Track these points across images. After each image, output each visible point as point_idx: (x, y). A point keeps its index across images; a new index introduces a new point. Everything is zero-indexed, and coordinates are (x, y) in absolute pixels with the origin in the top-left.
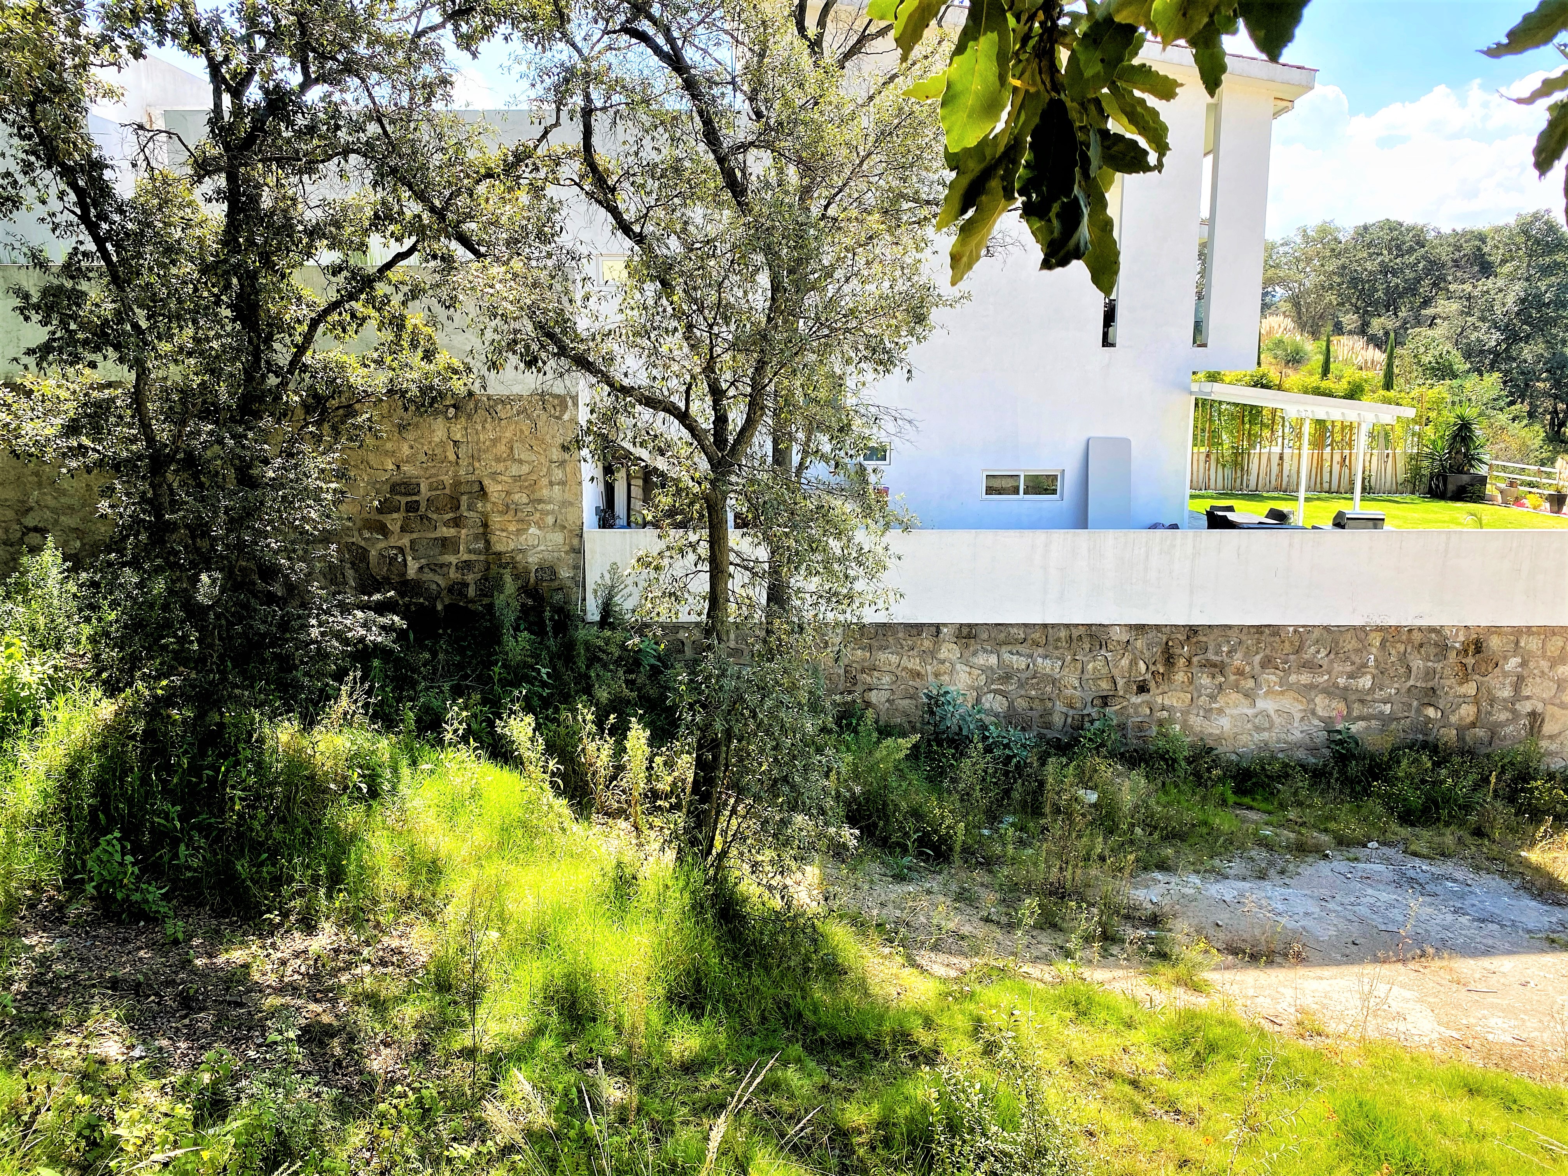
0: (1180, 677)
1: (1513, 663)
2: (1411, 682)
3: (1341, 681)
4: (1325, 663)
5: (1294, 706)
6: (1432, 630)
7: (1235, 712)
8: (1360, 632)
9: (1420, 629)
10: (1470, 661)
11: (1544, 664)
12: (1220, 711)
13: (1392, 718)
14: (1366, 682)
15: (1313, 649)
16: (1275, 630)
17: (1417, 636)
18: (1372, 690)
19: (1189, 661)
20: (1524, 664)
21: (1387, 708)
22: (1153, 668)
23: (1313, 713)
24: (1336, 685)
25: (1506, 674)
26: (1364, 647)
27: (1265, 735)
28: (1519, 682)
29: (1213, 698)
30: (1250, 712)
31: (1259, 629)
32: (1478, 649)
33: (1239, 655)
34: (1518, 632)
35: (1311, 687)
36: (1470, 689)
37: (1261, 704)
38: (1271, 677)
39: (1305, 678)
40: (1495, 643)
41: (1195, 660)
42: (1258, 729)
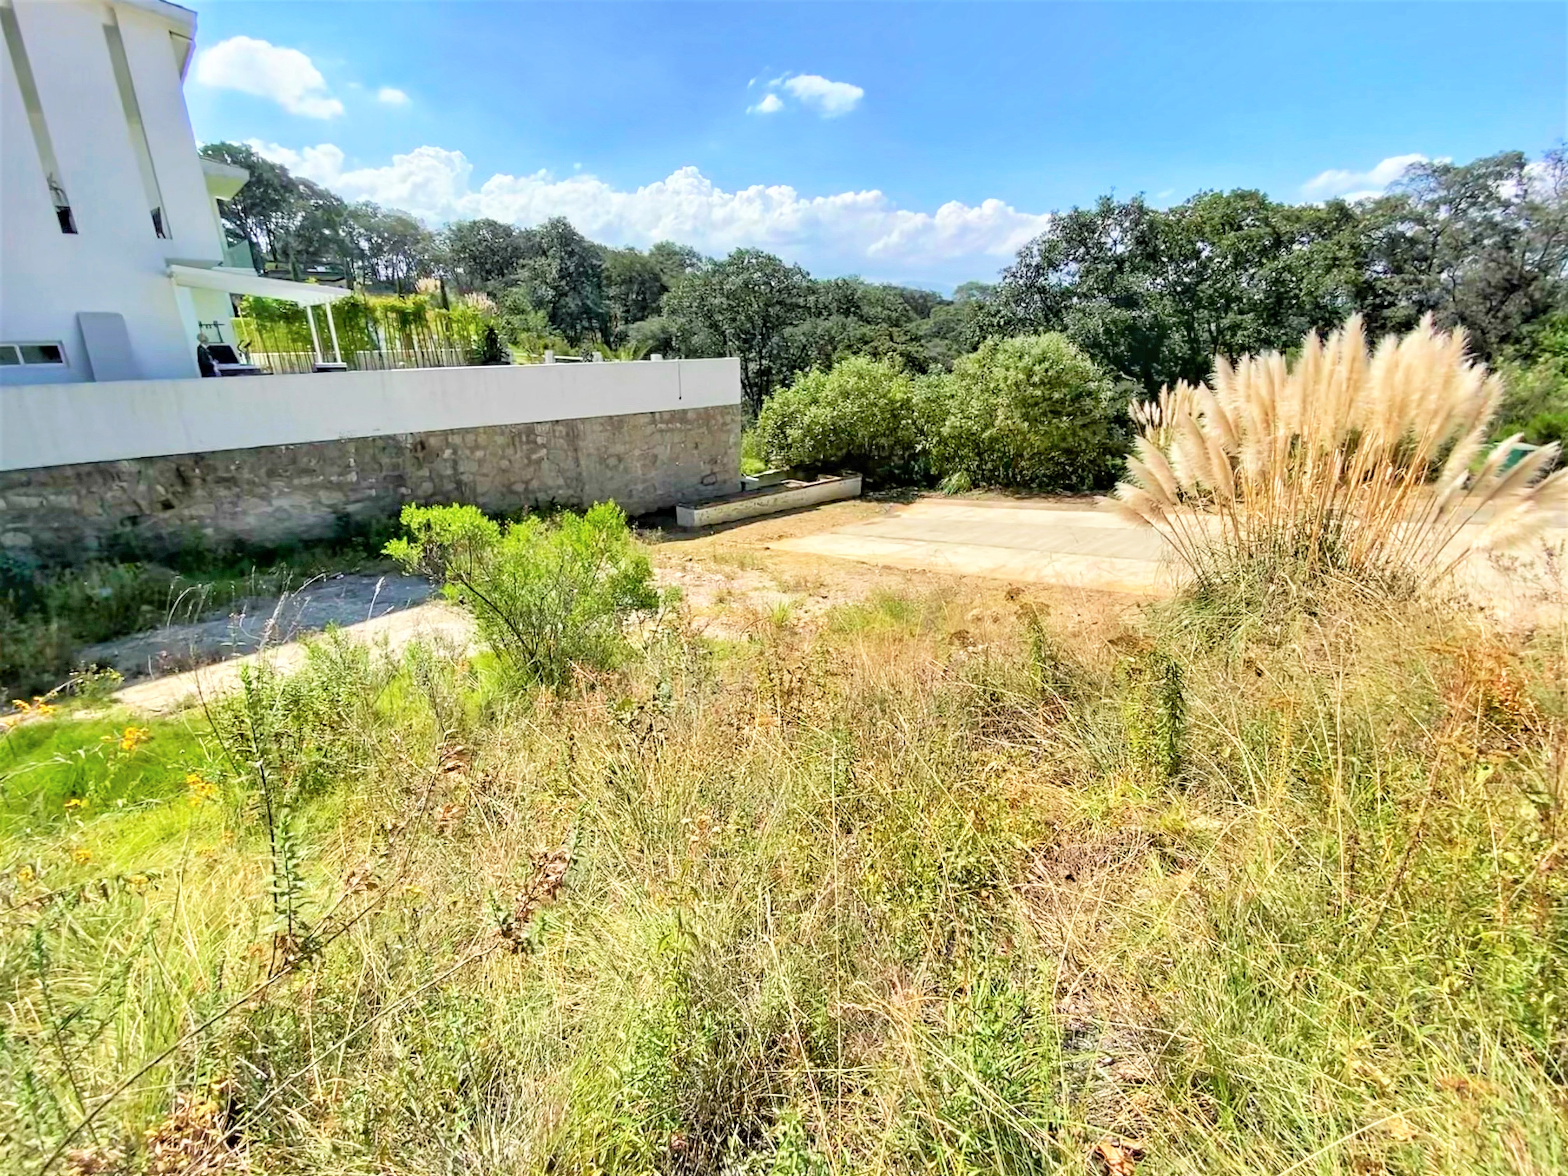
0: (199, 493)
1: (448, 453)
2: (384, 473)
3: (334, 479)
4: (317, 468)
5: (303, 500)
6: (389, 437)
7: (258, 511)
8: (339, 444)
9: (380, 437)
10: (420, 455)
11: (468, 452)
12: (244, 513)
13: (377, 498)
14: (353, 477)
15: (305, 460)
16: (271, 449)
17: (380, 443)
18: (358, 482)
19: (204, 480)
20: (455, 452)
21: (373, 492)
22: (171, 489)
23: (320, 503)
24: (331, 482)
25: (445, 460)
26: (344, 454)
27: (287, 524)
28: (455, 463)
29: (234, 504)
30: (269, 509)
31: (258, 450)
32: (423, 448)
33: (246, 471)
34: (446, 433)
35: (312, 486)
36: (425, 472)
37: (276, 503)
38: (278, 484)
39: (306, 480)
40: (433, 441)
41: (209, 478)
42: (280, 520)
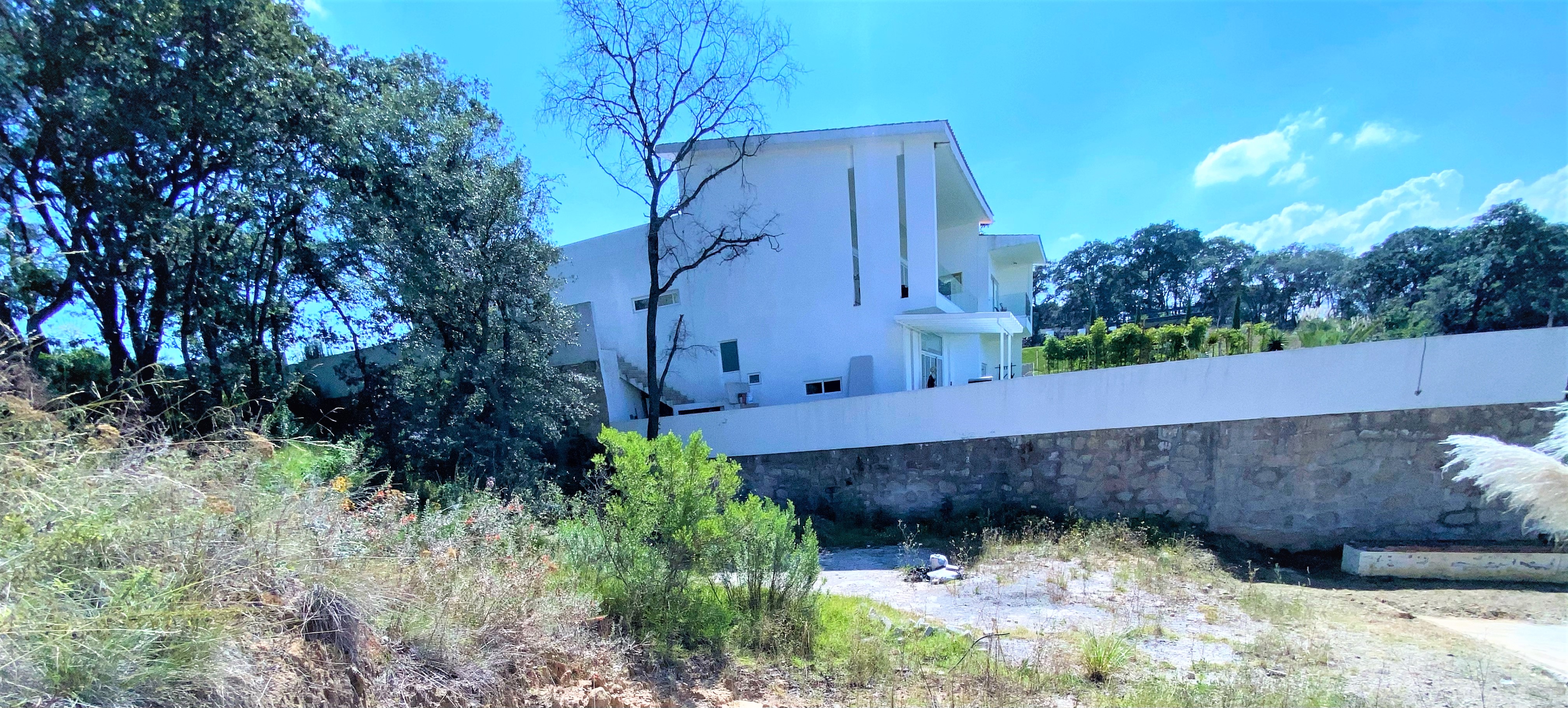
0: (867, 475)
1: (1054, 455)
2: (991, 471)
3: (950, 472)
4: (942, 463)
5: (927, 488)
6: (1002, 439)
7: (897, 492)
8: (960, 444)
9: (994, 439)
10: (1026, 456)
11: (1073, 455)
12: (890, 492)
13: (982, 492)
14: (966, 472)
15: (933, 456)
16: (912, 446)
17: (993, 444)
18: (969, 477)
19: (870, 466)
20: (1061, 455)
21: (980, 487)
22: (853, 471)
23: (938, 490)
24: (948, 475)
25: (1049, 462)
26: (964, 452)
27: (913, 505)
28: (1059, 466)
29: (884, 485)
30: (905, 492)
31: (905, 446)
32: (1031, 450)
33: (894, 462)
34: (1055, 436)
35: (936, 476)
36: (1028, 472)
37: (910, 488)
38: (913, 473)
39: (932, 472)
40: (1041, 443)
41: (873, 466)
42: (909, 501)
